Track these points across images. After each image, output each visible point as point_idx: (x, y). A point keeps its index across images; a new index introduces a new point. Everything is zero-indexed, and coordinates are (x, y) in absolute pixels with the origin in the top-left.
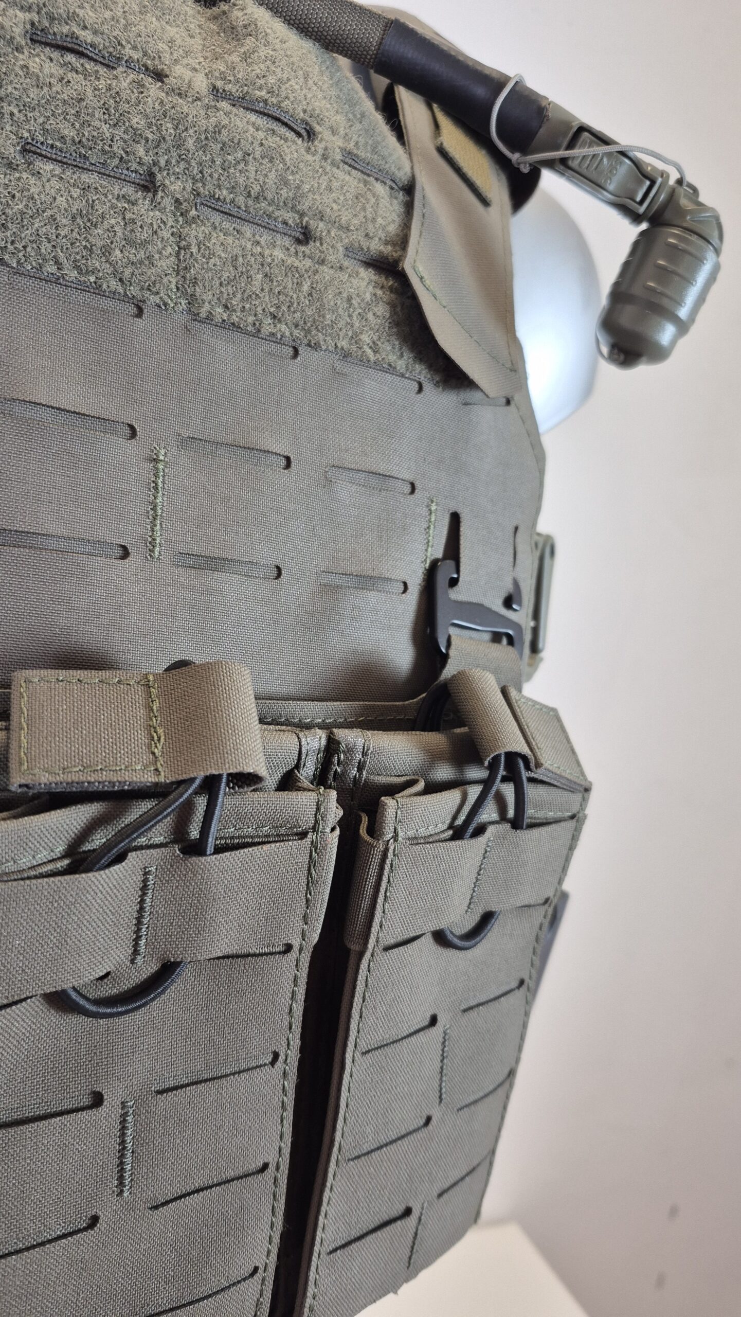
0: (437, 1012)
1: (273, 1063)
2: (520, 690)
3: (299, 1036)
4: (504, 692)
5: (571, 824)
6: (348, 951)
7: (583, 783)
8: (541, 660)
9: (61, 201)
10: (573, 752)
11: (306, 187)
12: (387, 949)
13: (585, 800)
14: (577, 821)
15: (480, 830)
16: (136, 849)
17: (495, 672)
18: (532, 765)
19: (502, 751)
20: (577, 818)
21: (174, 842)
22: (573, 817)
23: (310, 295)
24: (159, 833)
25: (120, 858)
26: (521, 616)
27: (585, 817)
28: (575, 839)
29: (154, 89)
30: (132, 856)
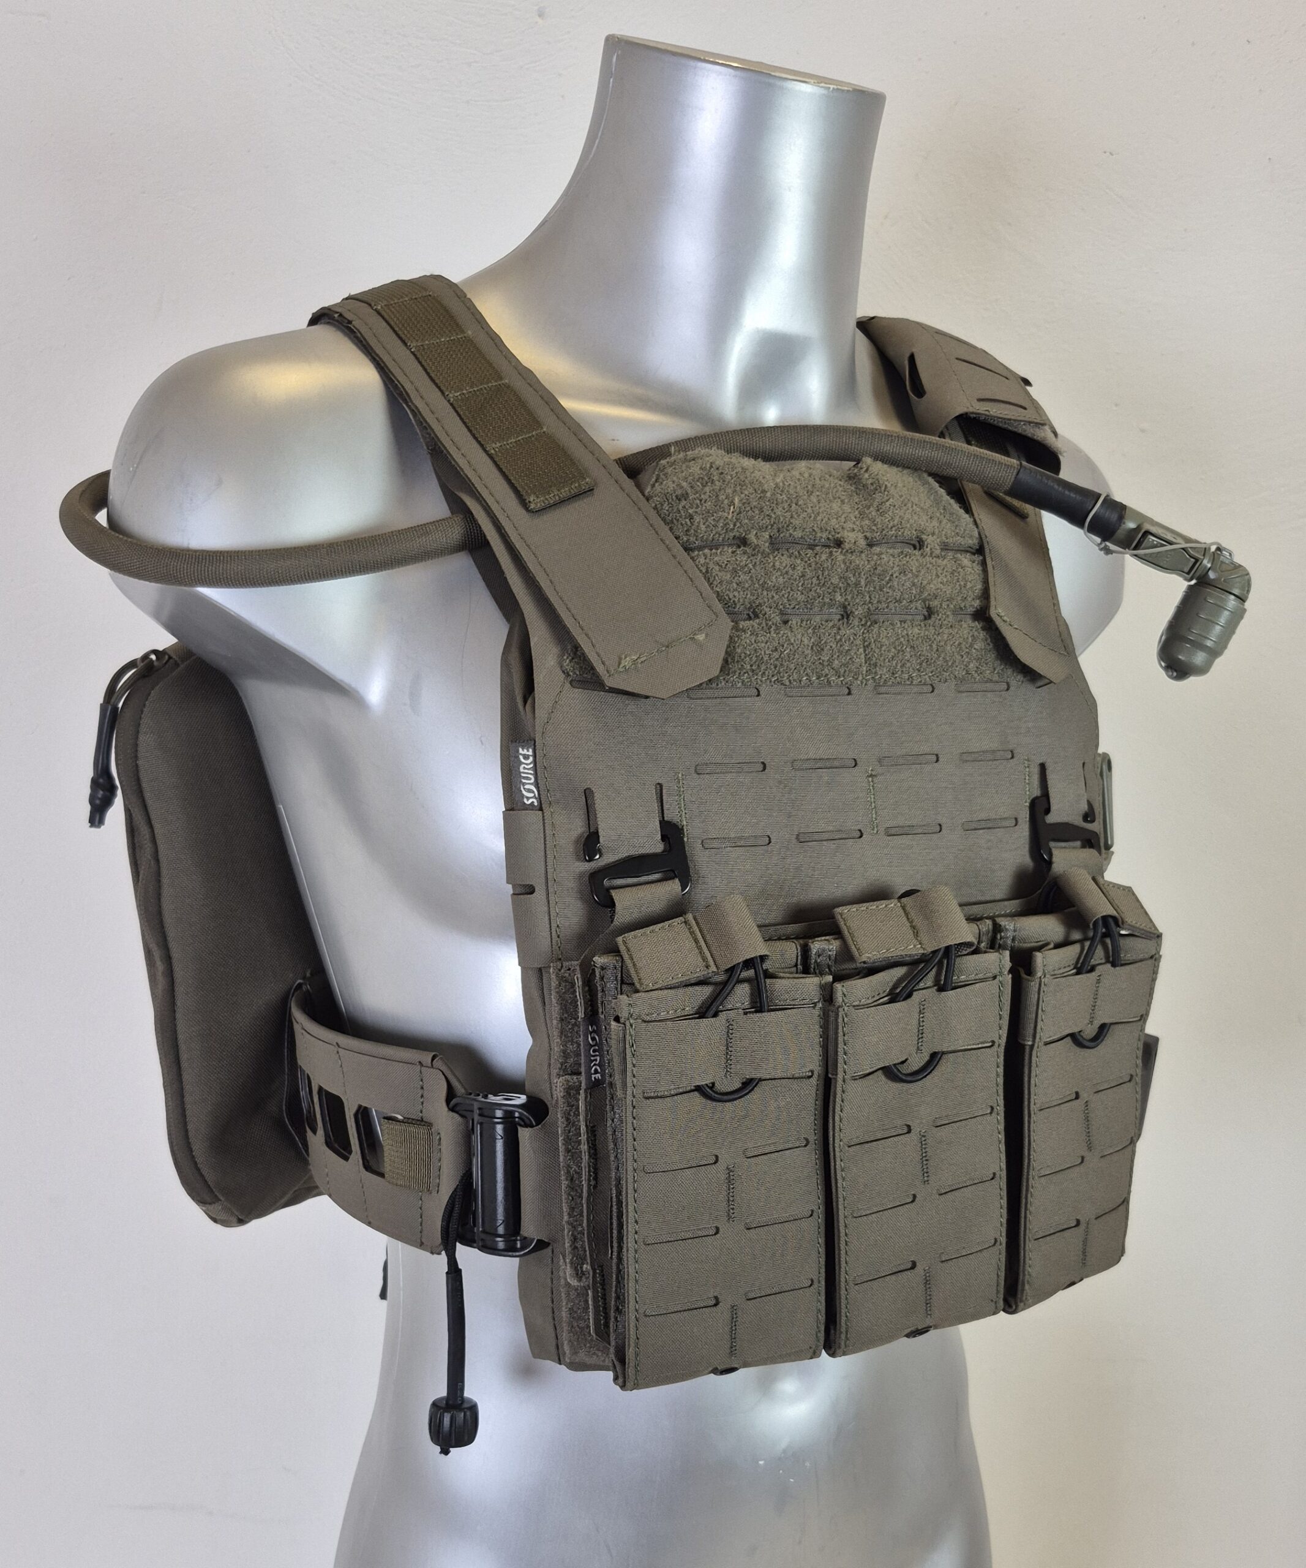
0: (1078, 1090)
1: (991, 1113)
2: (1103, 877)
3: (1002, 1098)
4: (1094, 879)
5: (1150, 962)
6: (1024, 1046)
7: (1156, 932)
8: (1113, 853)
9: (806, 641)
10: (1146, 913)
11: (925, 582)
12: (1046, 1044)
13: (1159, 945)
14: (1155, 960)
15: (1092, 969)
16: (916, 990)
17: (1086, 867)
18: (1120, 923)
19: (1099, 916)
20: (1155, 958)
21: (935, 986)
22: (1152, 957)
23: (937, 650)
24: (929, 980)
25: (909, 996)
26: (1096, 827)
27: (1160, 956)
28: (1155, 972)
29: (839, 555)
30: (915, 993)
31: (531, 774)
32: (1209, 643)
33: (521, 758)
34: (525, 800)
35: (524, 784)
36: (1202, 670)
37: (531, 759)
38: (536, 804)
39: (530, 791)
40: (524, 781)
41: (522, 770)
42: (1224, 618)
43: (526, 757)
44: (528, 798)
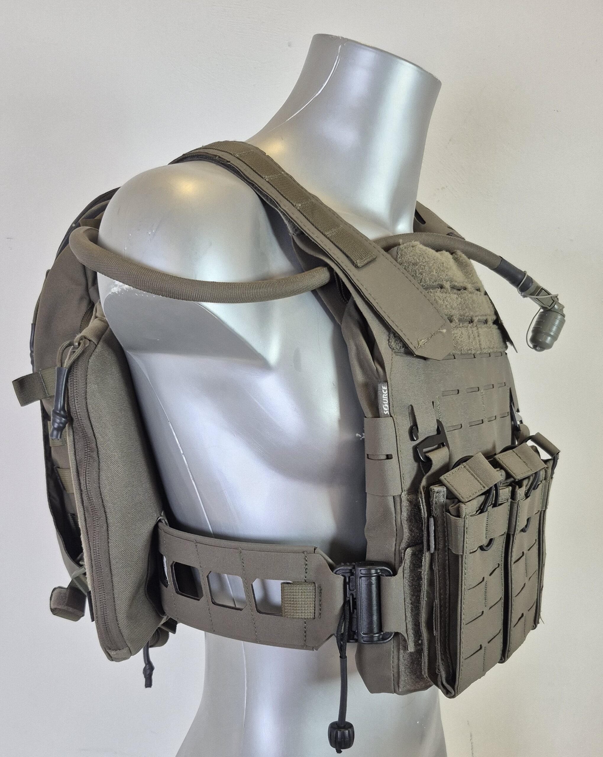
31: (386, 399)
32: (552, 334)
33: (383, 391)
34: (385, 412)
35: (384, 404)
36: (549, 346)
37: (387, 391)
38: (388, 414)
39: (386, 407)
40: (384, 402)
41: (383, 397)
42: (557, 322)
43: (385, 391)
44: (386, 411)
